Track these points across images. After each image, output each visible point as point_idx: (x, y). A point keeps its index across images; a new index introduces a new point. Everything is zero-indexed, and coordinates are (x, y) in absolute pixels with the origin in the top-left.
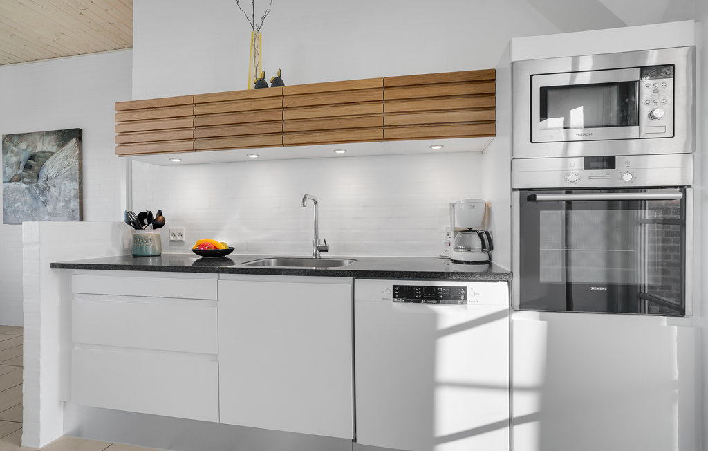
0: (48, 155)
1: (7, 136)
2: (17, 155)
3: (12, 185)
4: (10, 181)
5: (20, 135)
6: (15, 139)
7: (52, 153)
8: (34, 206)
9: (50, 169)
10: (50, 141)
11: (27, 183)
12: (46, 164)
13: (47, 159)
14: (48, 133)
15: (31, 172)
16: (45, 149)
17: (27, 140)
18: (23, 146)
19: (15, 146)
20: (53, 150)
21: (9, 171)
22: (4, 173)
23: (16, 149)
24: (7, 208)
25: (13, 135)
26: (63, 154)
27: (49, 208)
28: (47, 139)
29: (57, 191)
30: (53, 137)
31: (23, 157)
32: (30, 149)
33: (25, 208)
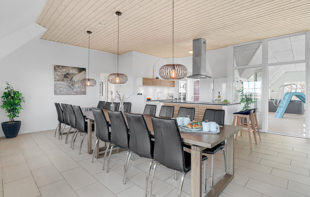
0: (75, 74)
1: (57, 66)
2: (61, 72)
3: (59, 82)
4: (58, 81)
5: (63, 67)
6: (60, 67)
7: (76, 74)
8: (69, 89)
9: (76, 79)
10: (75, 70)
11: (66, 82)
12: (74, 77)
13: (74, 75)
14: (75, 68)
15: (67, 79)
16: (73, 72)
17: (65, 68)
18: (64, 70)
19: (61, 70)
20: (77, 73)
21: (57, 77)
22: (55, 78)
23: (61, 71)
24: (57, 89)
25: (59, 66)
26: (80, 75)
27: (75, 90)
28: (74, 70)
29: (78, 85)
30: (76, 69)
31: (64, 73)
32: (67, 72)
33: (65, 90)
